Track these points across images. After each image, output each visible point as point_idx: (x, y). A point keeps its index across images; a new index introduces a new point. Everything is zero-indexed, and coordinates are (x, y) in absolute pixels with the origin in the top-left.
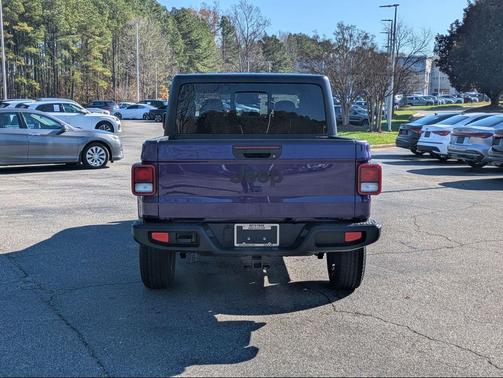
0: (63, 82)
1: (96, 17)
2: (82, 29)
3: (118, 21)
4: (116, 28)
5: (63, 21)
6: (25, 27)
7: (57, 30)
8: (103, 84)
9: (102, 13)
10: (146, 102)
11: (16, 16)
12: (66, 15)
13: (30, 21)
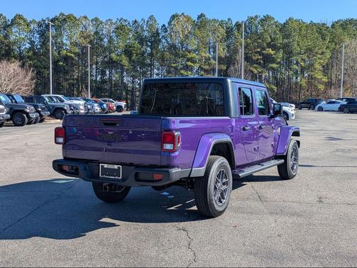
0: (294, 86)
1: (320, 42)
2: (309, 50)
3: (336, 44)
4: (334, 49)
5: (296, 46)
6: (270, 51)
7: (291, 52)
8: (321, 87)
9: (324, 39)
10: (342, 99)
11: (265, 44)
12: (298, 42)
13: (274, 47)
